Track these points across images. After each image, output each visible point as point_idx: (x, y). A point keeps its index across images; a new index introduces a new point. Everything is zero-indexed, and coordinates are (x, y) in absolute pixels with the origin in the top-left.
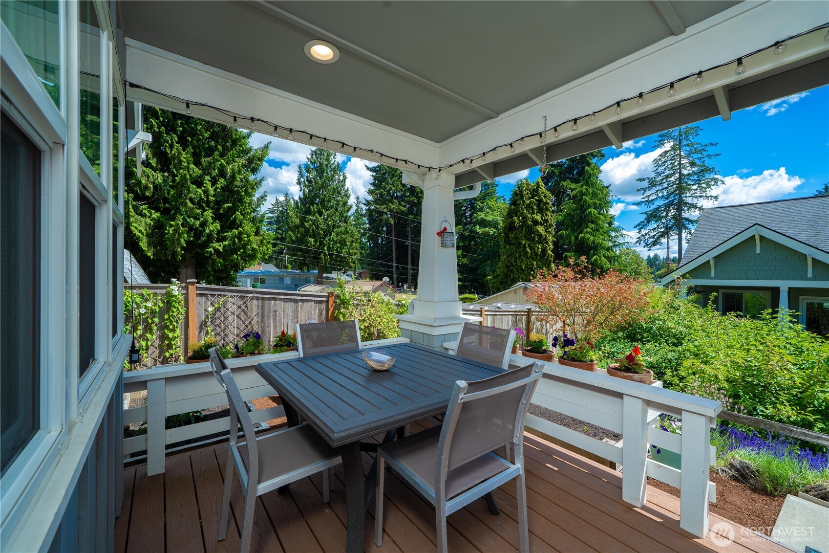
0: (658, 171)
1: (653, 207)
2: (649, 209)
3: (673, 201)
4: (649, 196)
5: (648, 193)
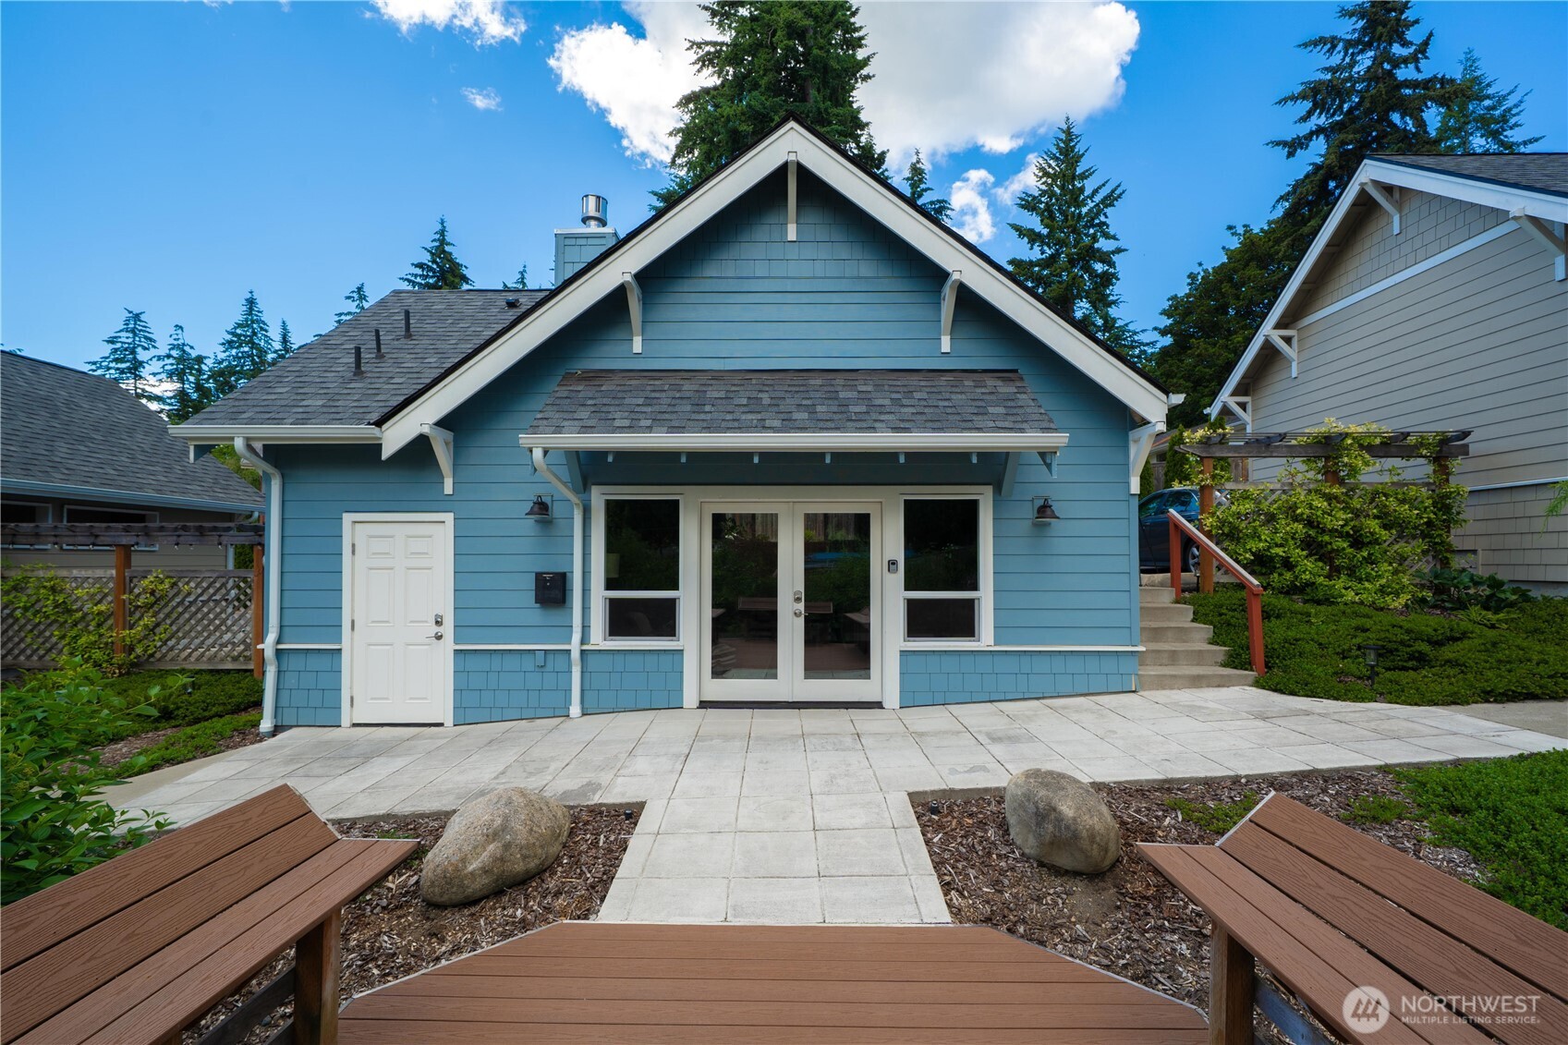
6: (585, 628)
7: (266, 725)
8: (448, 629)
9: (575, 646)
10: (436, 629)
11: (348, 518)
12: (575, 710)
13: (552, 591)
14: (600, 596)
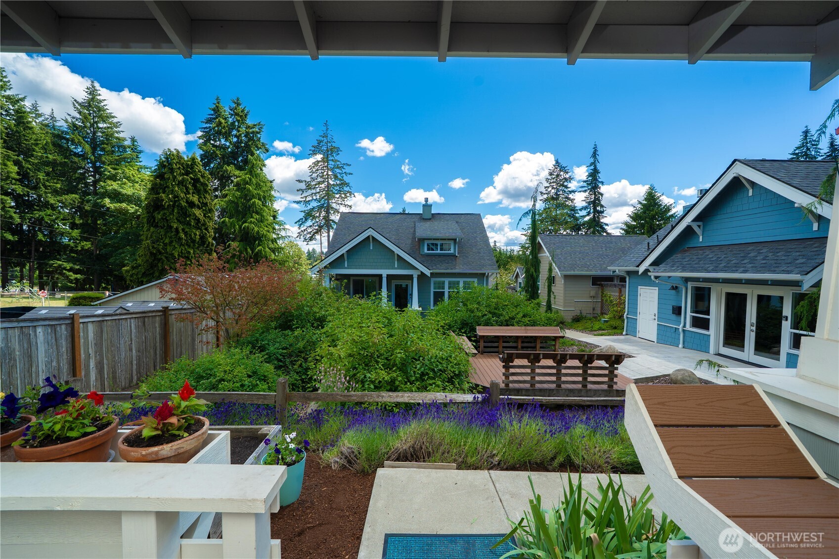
0: (312, 176)
1: (310, 207)
2: (306, 209)
3: (323, 204)
4: (306, 197)
5: (305, 194)
6: (685, 323)
7: (624, 333)
8: (656, 318)
9: (681, 327)
10: (654, 317)
11: (639, 287)
12: (681, 346)
13: (677, 311)
14: (689, 314)
